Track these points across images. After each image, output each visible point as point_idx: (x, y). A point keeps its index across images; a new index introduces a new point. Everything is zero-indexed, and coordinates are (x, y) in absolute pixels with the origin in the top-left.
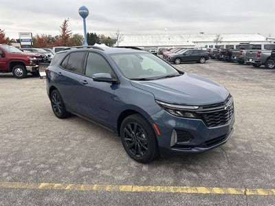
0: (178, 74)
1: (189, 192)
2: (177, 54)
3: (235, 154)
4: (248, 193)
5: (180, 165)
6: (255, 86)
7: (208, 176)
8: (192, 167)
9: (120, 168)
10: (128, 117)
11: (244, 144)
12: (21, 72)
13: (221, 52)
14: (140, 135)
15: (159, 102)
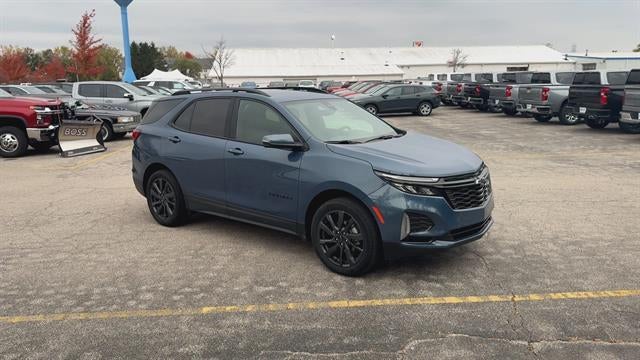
0: (396, 134)
1: (433, 302)
2: (366, 95)
3: (499, 260)
4: (517, 299)
5: (414, 276)
6: (536, 159)
7: (459, 285)
8: (431, 277)
9: (320, 284)
10: (327, 203)
11: (512, 247)
12: (15, 141)
13: (466, 90)
14: (349, 230)
15: (380, 174)
